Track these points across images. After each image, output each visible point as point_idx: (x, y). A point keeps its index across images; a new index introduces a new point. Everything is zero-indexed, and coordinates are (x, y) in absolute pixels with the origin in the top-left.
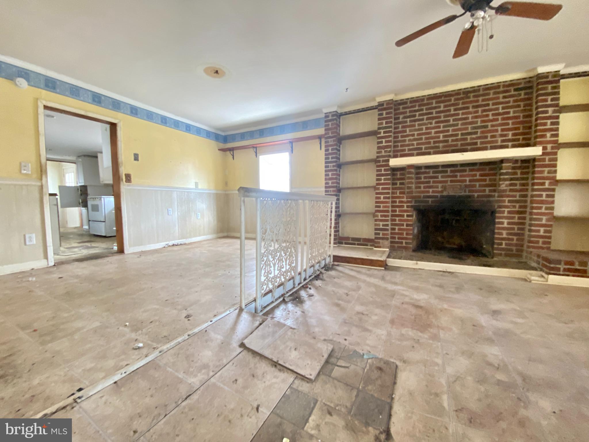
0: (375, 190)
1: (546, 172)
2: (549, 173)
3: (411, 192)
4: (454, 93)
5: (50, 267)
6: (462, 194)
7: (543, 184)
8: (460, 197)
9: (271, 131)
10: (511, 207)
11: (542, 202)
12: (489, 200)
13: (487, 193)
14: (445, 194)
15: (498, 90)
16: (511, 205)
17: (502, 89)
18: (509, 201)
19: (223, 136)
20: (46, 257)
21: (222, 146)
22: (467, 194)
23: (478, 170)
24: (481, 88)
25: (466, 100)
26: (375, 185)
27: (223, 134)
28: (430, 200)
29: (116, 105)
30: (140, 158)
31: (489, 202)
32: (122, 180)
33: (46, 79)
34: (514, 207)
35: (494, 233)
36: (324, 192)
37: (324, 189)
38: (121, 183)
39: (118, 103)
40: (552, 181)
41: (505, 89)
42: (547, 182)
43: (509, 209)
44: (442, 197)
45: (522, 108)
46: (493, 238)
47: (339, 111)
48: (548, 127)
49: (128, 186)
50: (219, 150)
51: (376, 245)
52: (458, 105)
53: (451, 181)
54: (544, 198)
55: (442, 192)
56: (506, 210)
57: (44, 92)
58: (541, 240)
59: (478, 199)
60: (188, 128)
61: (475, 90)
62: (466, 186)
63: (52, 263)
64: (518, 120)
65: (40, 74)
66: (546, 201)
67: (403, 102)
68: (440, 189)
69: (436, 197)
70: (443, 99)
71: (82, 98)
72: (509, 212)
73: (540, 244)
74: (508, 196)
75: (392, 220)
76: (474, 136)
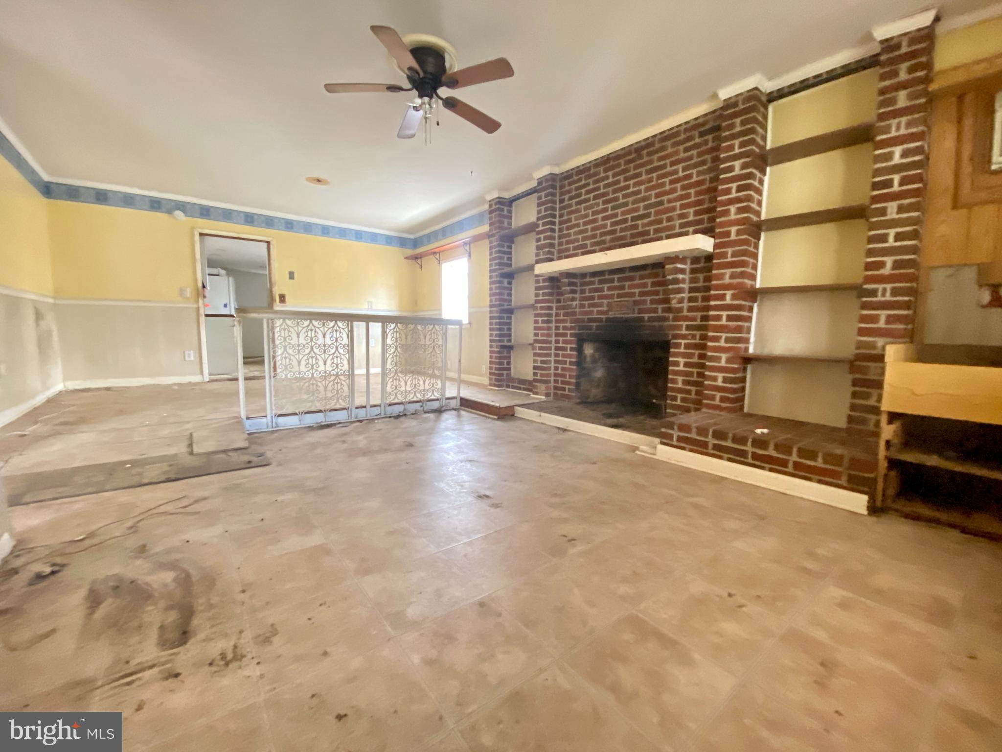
0: (534, 311)
1: (727, 276)
2: (732, 277)
3: (574, 314)
4: (622, 152)
5: (205, 382)
6: (630, 315)
7: (723, 297)
8: (627, 320)
9: (444, 232)
10: (690, 337)
11: (722, 329)
12: (662, 326)
13: (660, 313)
14: (611, 315)
15: (678, 139)
16: (690, 334)
17: (683, 136)
18: (688, 328)
19: (412, 239)
20: (202, 373)
21: (410, 252)
22: (636, 315)
23: (648, 277)
24: (656, 139)
25: (638, 162)
26: (534, 302)
27: (412, 237)
28: (595, 324)
29: (269, 222)
30: (296, 276)
31: (661, 328)
32: (276, 301)
33: (201, 208)
34: (694, 337)
35: (666, 380)
36: (488, 313)
37: (488, 309)
38: (275, 304)
39: (271, 220)
40: (736, 292)
41: (688, 134)
42: (729, 294)
43: (686, 341)
44: (608, 320)
45: (709, 165)
46: (666, 389)
47: (507, 195)
48: (734, 195)
49: (282, 307)
50: (405, 258)
51: (534, 390)
52: (629, 171)
53: (619, 296)
54: (724, 322)
55: (606, 312)
56: (683, 342)
57: (199, 220)
58: (718, 395)
59: (650, 324)
60: (359, 236)
61: (648, 144)
62: (636, 303)
63: (207, 378)
64: (704, 187)
65: (195, 204)
66: (726, 326)
67: (567, 176)
68: (605, 308)
69: (600, 320)
70: (612, 163)
71: (235, 221)
72: (687, 346)
73: (717, 402)
74: (686, 319)
75: (557, 355)
76: (646, 221)
